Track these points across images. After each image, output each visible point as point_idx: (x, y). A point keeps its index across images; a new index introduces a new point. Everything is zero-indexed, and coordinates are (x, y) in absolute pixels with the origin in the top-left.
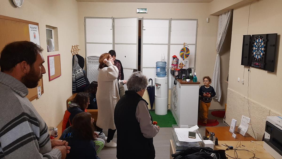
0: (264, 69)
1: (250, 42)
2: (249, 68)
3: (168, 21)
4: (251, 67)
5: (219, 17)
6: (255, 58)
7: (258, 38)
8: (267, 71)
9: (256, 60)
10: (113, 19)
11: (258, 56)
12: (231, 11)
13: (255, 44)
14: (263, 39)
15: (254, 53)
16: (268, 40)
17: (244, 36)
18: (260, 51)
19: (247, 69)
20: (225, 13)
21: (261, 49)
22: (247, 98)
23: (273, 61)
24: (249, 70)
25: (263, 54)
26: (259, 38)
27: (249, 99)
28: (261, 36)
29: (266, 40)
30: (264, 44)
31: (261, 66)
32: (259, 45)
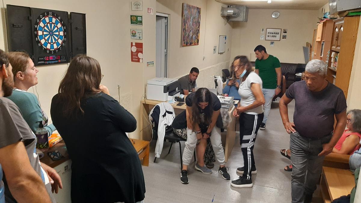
6: (47, 49)
7: (48, 15)
9: (48, 52)
11: (52, 46)
13: (42, 25)
14: (59, 18)
15: (43, 41)
18: (54, 36)
21: (57, 33)
25: (64, 42)
26: (50, 15)
28: (55, 14)
29: (66, 20)
30: (63, 25)
31: (60, 59)
32: (51, 27)
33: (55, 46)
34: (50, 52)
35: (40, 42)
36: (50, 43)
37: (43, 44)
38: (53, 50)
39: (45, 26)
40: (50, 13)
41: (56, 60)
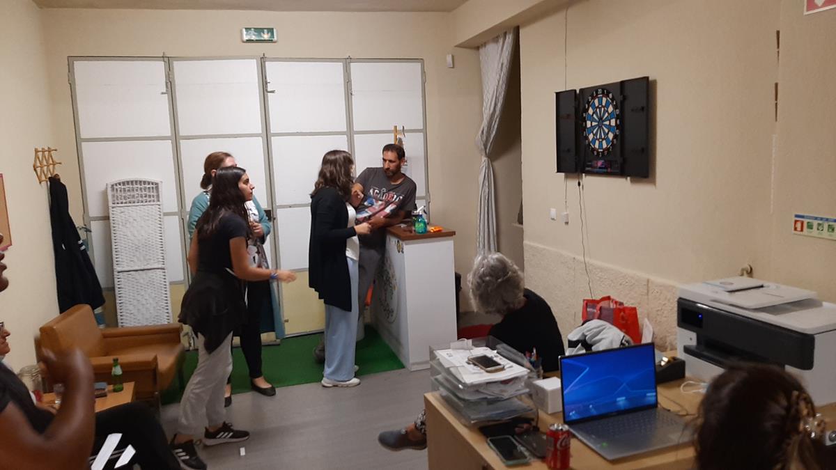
0: (622, 173)
1: (577, 110)
2: (580, 177)
3: (340, 65)
4: (584, 175)
5: (481, 50)
6: (594, 149)
7: (597, 94)
8: (629, 178)
9: (595, 153)
10: (168, 61)
11: (601, 144)
12: (513, 31)
13: (591, 111)
14: (611, 95)
15: (591, 137)
16: (625, 98)
17: (558, 94)
18: (604, 128)
19: (573, 183)
20: (496, 40)
21: (607, 123)
22: (581, 258)
23: (643, 150)
24: (579, 184)
25: (615, 137)
26: (600, 94)
27: (587, 259)
28: (605, 90)
29: (620, 98)
30: (615, 107)
31: (611, 167)
32: (600, 114)
33: (605, 145)
34: (598, 153)
35: (587, 138)
36: (598, 140)
37: (591, 140)
38: (602, 150)
39: (593, 113)
40: (600, 91)
41: (606, 168)
